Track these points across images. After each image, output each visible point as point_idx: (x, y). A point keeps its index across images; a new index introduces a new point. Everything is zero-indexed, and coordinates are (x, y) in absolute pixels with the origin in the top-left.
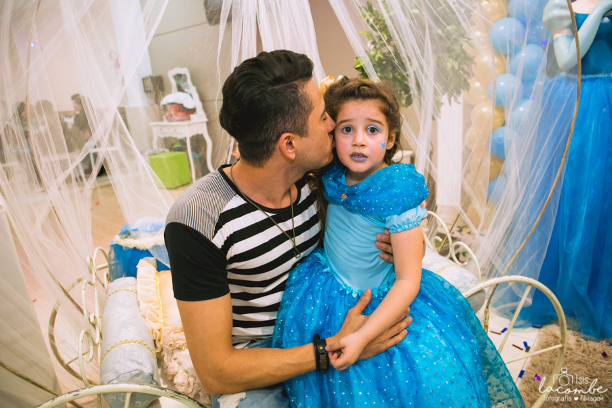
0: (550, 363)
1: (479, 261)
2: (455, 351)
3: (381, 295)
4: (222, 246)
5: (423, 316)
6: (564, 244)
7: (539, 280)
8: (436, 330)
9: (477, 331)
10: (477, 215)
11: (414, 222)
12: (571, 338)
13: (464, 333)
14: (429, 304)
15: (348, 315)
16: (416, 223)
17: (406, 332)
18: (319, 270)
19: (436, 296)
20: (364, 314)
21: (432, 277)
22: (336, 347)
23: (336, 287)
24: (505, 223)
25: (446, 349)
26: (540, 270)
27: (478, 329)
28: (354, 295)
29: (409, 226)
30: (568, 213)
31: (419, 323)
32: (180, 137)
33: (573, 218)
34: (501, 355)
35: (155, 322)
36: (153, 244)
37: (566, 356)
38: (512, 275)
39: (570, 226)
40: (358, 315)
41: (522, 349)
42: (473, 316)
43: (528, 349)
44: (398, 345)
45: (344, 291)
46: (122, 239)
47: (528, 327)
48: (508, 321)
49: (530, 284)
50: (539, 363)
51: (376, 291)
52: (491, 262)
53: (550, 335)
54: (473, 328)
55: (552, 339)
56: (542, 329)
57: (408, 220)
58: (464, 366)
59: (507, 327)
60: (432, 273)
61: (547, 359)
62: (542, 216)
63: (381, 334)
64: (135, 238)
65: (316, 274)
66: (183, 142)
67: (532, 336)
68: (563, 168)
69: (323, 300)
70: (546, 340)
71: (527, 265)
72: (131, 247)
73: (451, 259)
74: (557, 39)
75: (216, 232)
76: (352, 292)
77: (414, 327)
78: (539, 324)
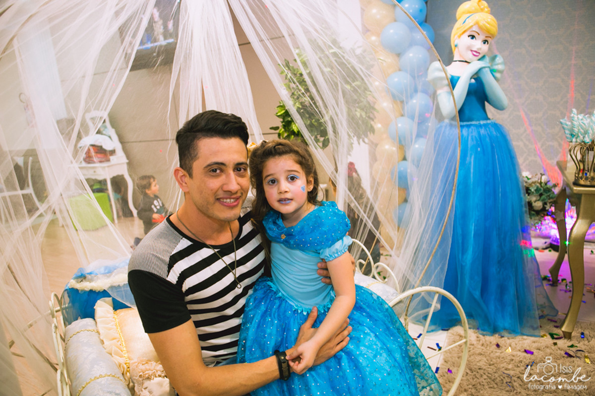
0: (458, 358)
1: (396, 277)
2: (388, 349)
3: (327, 310)
4: (177, 282)
5: (360, 324)
6: (460, 257)
7: (444, 289)
8: (372, 335)
9: (402, 332)
10: (391, 238)
11: (341, 251)
12: (472, 335)
13: (392, 335)
14: (364, 314)
15: (301, 330)
16: (343, 251)
17: (348, 338)
18: (272, 296)
19: (369, 306)
20: (314, 328)
21: (364, 290)
22: (295, 354)
23: (289, 308)
24: (413, 244)
25: (382, 348)
26: (444, 281)
27: (401, 329)
28: (305, 313)
29: (338, 255)
30: (461, 233)
31: (359, 330)
32: (100, 178)
33: (464, 236)
34: (421, 350)
35: (121, 357)
36: (110, 285)
37: (469, 351)
38: (423, 286)
39: (463, 243)
40: (309, 328)
41: (435, 350)
42: (397, 319)
43: (440, 349)
44: (343, 350)
45: (296, 311)
46: (77, 282)
47: (438, 330)
48: (422, 328)
49: (438, 292)
50: (450, 359)
51: (322, 307)
52: (406, 277)
53: (456, 335)
54: (398, 329)
55: (458, 338)
56: (449, 331)
57: (337, 249)
58: (396, 360)
59: (422, 333)
60: (363, 287)
61: (456, 355)
62: (442, 237)
63: (329, 341)
64: (91, 281)
65: (271, 300)
66: (103, 182)
67: (442, 337)
68: (454, 198)
69: (279, 320)
70: (453, 340)
71: (433, 277)
72: (87, 289)
73: (374, 277)
74: (440, 94)
75: (169, 272)
76: (302, 311)
77: (354, 334)
78: (447, 327)
